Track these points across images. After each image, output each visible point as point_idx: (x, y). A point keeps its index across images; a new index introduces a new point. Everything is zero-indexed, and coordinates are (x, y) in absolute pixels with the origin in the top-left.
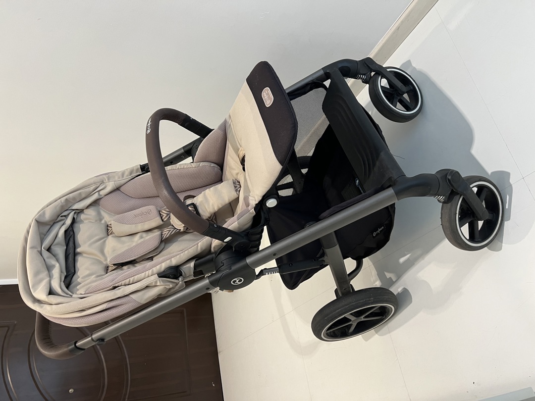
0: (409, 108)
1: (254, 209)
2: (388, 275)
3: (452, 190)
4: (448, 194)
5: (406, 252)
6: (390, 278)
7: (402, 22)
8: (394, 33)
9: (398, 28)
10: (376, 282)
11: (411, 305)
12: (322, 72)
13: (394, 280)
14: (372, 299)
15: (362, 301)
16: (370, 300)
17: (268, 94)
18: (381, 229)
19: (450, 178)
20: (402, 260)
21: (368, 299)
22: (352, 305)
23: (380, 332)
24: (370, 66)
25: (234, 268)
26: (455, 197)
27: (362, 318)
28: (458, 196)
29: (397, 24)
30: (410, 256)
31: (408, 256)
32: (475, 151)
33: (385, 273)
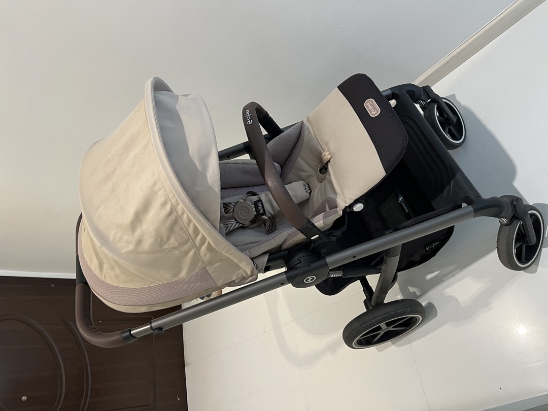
0: (456, 137)
1: (343, 211)
2: (412, 289)
3: (514, 215)
4: (510, 218)
5: (434, 269)
6: (414, 292)
7: (453, 58)
8: (442, 66)
9: (447, 63)
10: (398, 295)
11: (436, 318)
12: (390, 92)
13: (418, 295)
14: (409, 309)
15: (400, 311)
16: (407, 311)
17: (372, 105)
18: (435, 244)
19: (515, 203)
20: (429, 277)
21: (405, 310)
22: (392, 314)
23: (397, 344)
24: (429, 94)
25: (313, 266)
26: (515, 221)
27: (391, 328)
28: (517, 221)
29: (447, 59)
30: (439, 273)
31: (437, 273)
32: (517, 184)
33: (409, 287)
